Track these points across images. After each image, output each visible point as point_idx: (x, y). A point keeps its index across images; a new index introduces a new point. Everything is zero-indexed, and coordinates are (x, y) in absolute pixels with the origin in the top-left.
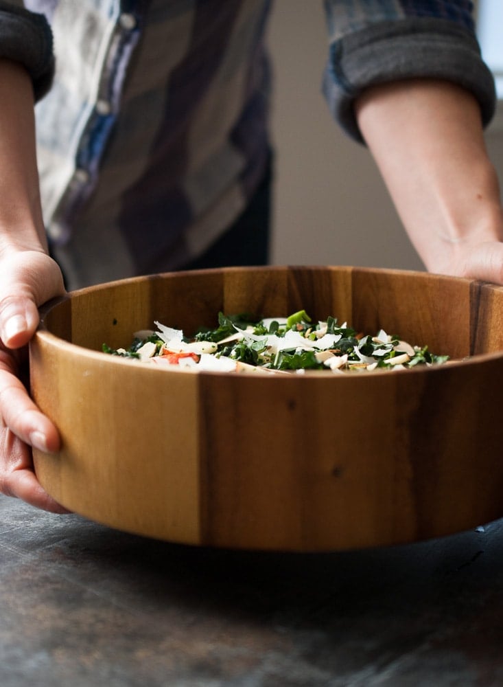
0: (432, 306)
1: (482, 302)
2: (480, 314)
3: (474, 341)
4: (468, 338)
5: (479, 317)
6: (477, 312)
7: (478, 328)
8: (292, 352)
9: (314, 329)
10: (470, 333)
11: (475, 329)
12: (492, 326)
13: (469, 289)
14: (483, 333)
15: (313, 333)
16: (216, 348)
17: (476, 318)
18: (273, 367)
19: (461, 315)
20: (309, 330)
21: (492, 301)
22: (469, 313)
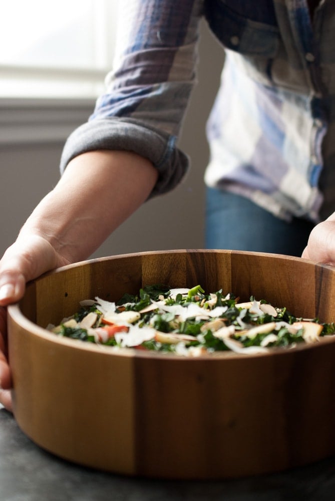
0: (288, 279)
1: (324, 278)
2: (322, 286)
3: (318, 305)
4: (314, 302)
5: (322, 288)
6: (321, 285)
7: (322, 296)
8: (193, 320)
9: (207, 300)
10: (316, 299)
11: (319, 296)
12: (331, 295)
13: (314, 269)
14: (325, 300)
15: (207, 302)
16: (139, 317)
17: (320, 289)
18: (180, 333)
19: (309, 286)
20: (204, 300)
21: (331, 278)
22: (314, 285)
